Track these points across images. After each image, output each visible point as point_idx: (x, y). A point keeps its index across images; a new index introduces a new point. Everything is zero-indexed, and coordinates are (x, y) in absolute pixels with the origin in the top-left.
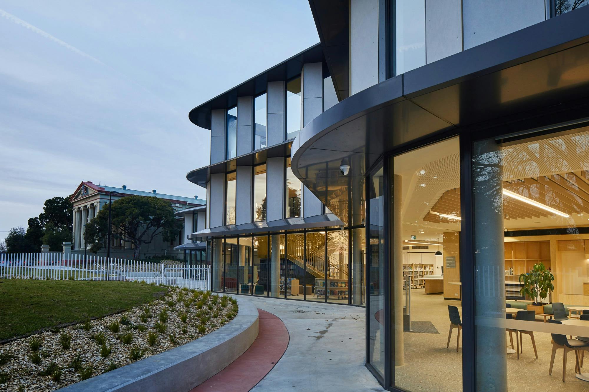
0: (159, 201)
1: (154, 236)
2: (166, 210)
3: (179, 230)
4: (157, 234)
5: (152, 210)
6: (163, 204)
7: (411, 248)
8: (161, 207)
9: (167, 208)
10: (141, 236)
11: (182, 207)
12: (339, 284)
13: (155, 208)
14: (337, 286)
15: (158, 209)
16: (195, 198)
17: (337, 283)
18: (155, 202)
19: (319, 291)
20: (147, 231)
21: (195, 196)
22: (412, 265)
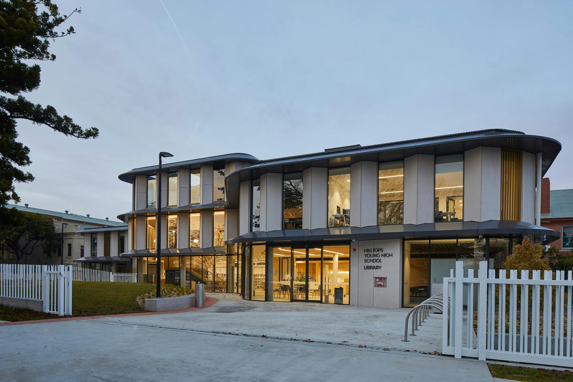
0: (42, 217)
1: (35, 248)
2: (50, 226)
3: (59, 243)
4: (38, 247)
5: (36, 225)
6: (47, 220)
7: (256, 264)
8: (45, 223)
9: (50, 224)
10: (24, 248)
11: (57, 222)
12: (220, 284)
13: (39, 223)
14: (218, 284)
15: (41, 225)
16: (65, 213)
17: (219, 283)
18: (39, 218)
19: (209, 287)
20: (29, 244)
21: (66, 211)
22: (257, 274)
